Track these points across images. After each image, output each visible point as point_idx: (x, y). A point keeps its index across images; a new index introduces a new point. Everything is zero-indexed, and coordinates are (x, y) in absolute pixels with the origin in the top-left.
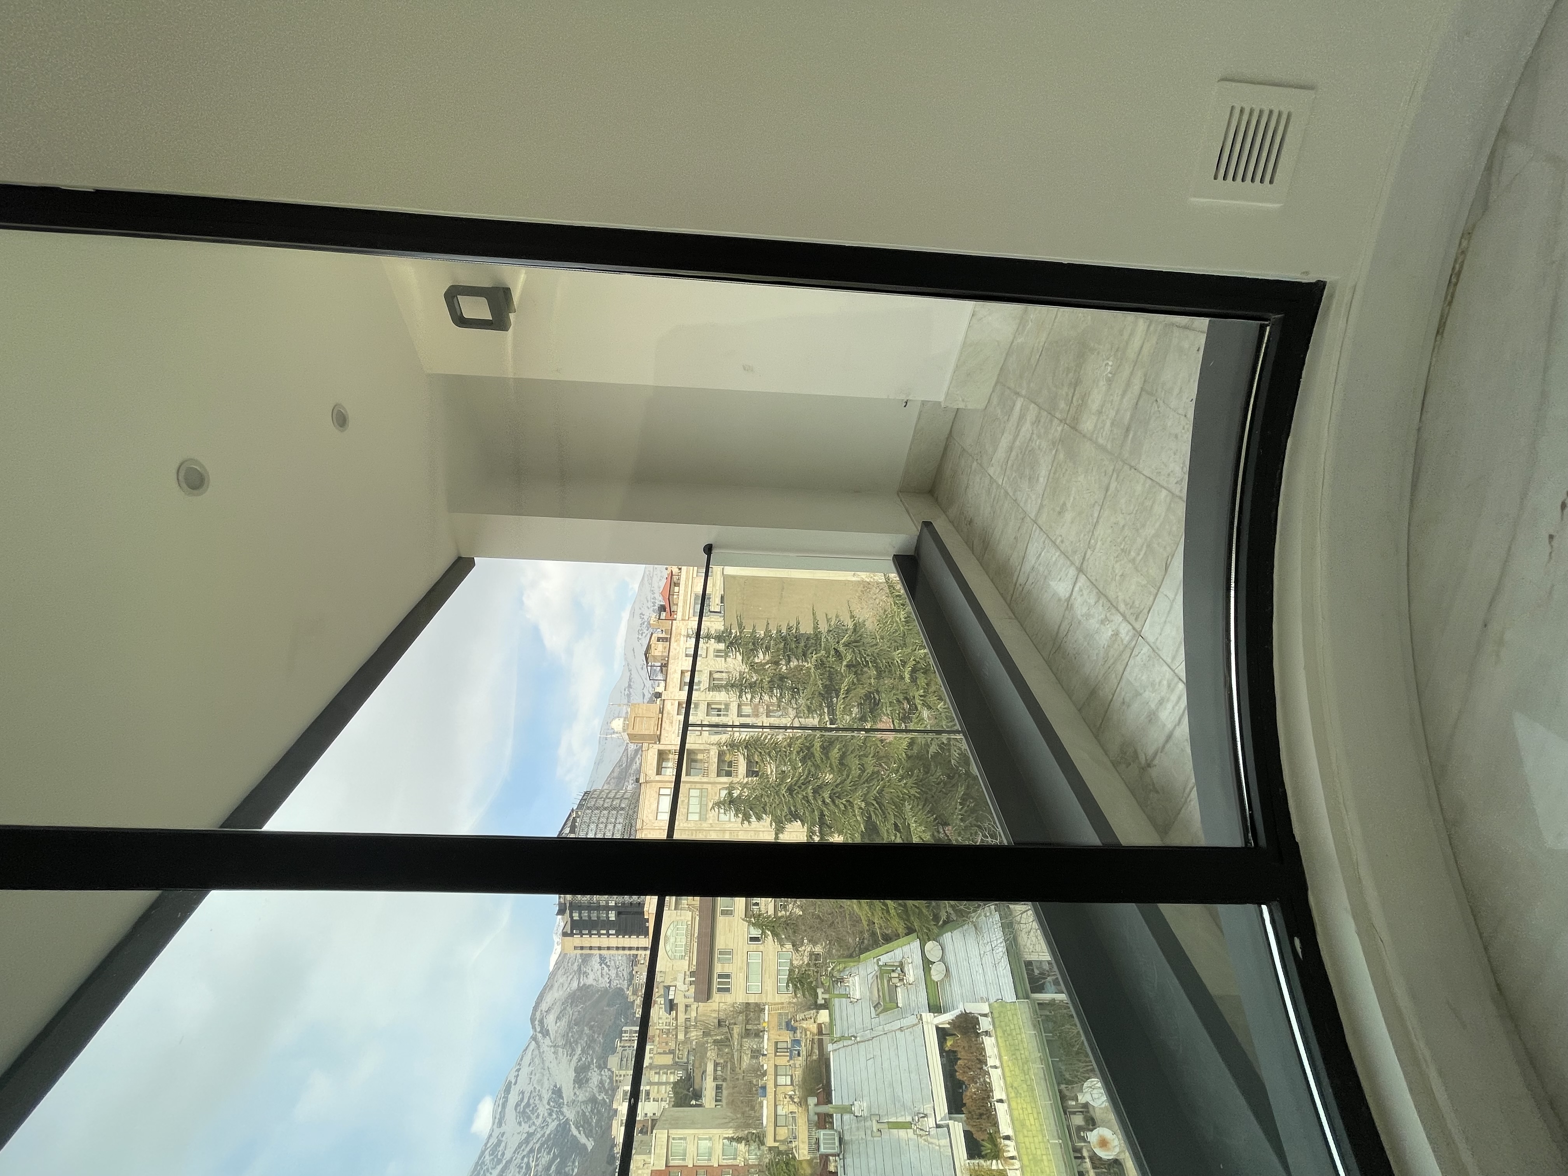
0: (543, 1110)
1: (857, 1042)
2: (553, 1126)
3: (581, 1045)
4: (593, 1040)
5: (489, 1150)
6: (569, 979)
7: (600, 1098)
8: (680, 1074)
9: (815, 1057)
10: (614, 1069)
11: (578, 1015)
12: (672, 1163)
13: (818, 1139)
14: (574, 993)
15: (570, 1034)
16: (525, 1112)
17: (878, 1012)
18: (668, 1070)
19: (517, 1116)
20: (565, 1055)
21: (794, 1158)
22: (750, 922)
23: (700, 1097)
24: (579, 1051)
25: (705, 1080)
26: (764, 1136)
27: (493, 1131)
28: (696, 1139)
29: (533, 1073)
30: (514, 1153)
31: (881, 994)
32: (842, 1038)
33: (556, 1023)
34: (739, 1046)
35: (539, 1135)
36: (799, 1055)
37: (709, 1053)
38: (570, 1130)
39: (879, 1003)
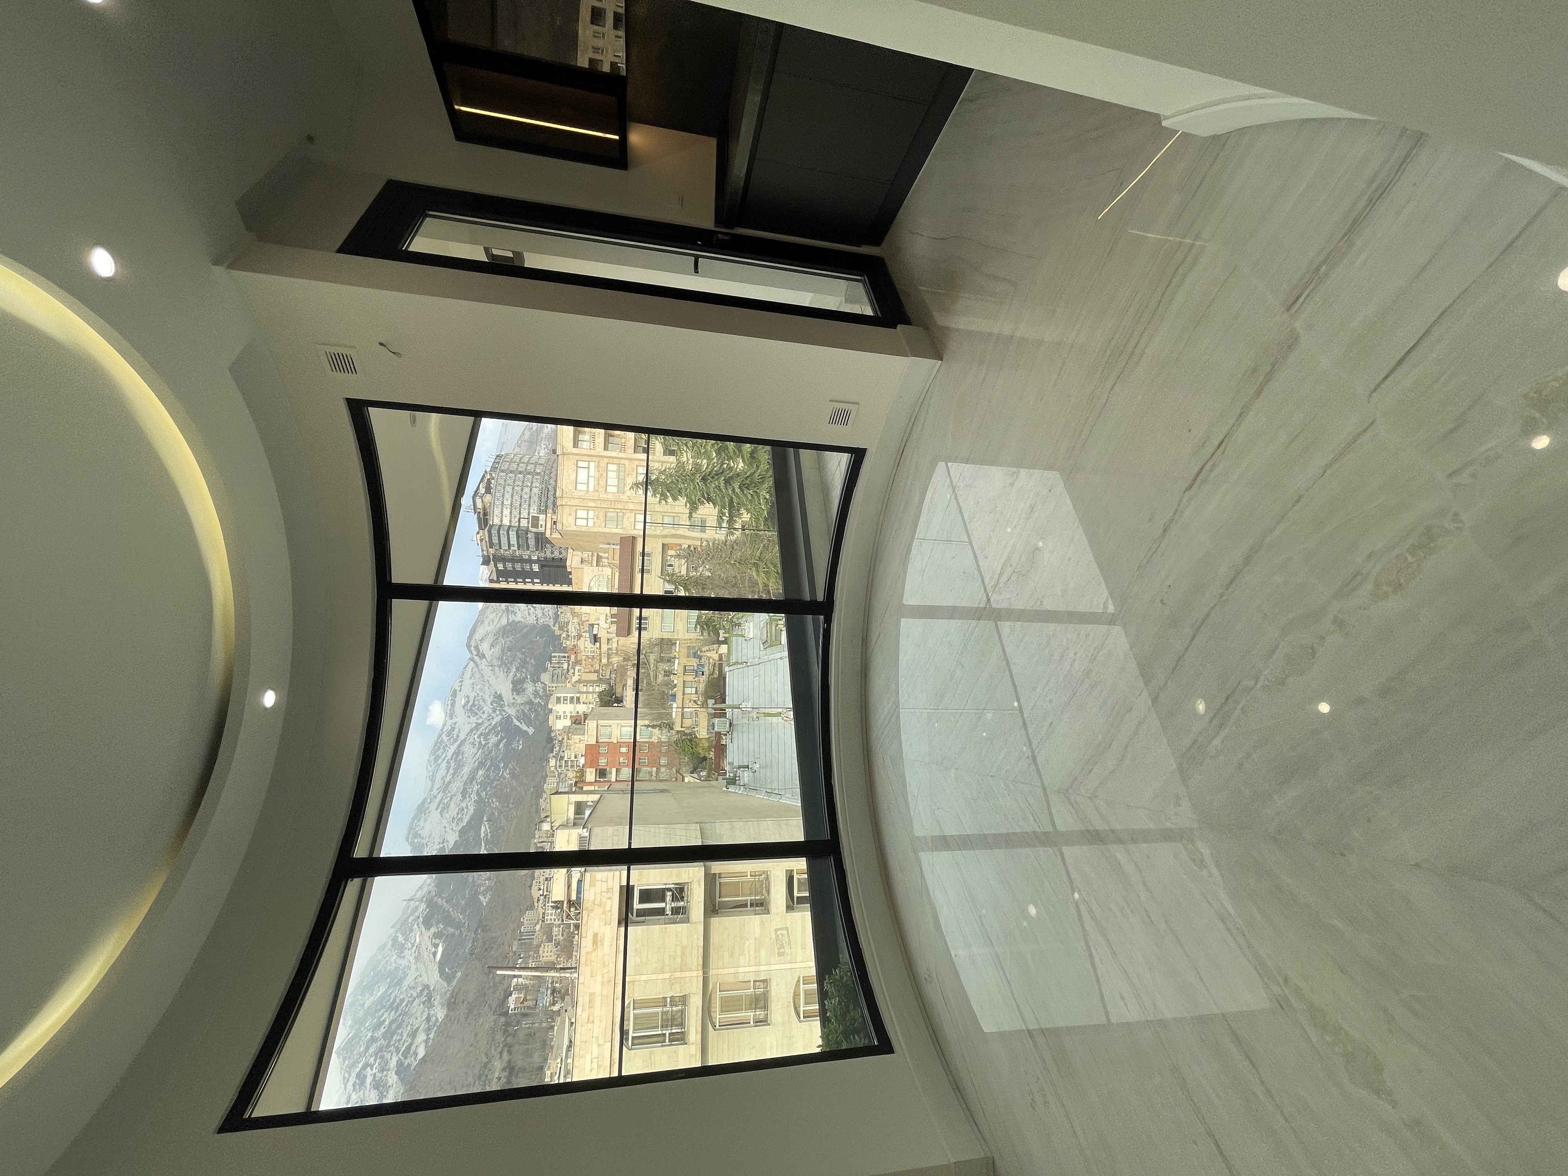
0: (487, 708)
1: (748, 666)
2: (497, 719)
3: (516, 666)
4: (525, 662)
5: (445, 733)
6: (498, 617)
7: (536, 701)
8: (604, 687)
9: (715, 676)
10: (546, 683)
11: (511, 643)
12: (600, 741)
13: (714, 724)
14: (504, 628)
15: (505, 658)
16: (472, 709)
17: (766, 646)
18: (594, 684)
19: (465, 713)
20: (502, 672)
21: (696, 737)
22: (665, 580)
23: (622, 701)
24: (514, 670)
25: (626, 690)
26: (673, 724)
27: (446, 721)
28: (619, 726)
29: (475, 684)
30: (467, 735)
31: (769, 635)
32: (737, 663)
33: (491, 649)
34: (655, 668)
35: (486, 725)
36: (703, 674)
37: (629, 673)
38: (512, 722)
39: (767, 641)
